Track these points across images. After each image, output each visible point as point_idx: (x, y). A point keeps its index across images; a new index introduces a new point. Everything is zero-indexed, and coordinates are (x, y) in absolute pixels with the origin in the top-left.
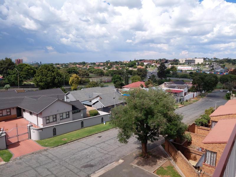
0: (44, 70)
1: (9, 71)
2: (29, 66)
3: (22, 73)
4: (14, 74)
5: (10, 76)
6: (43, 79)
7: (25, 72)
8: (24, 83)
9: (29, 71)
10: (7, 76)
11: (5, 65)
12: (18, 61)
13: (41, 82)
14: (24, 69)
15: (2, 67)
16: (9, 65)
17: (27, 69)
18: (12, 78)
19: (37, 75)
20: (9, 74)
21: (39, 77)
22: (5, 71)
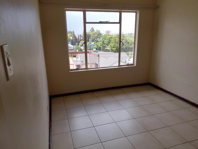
0: (117, 38)
1: (98, 39)
2: (110, 36)
3: (105, 40)
4: (101, 41)
5: (98, 43)
6: (115, 45)
7: (107, 40)
8: (106, 48)
9: (110, 39)
10: (96, 43)
11: (96, 35)
12: (107, 32)
13: (114, 47)
14: (107, 38)
15: (94, 37)
16: (98, 35)
17: (109, 38)
18: (99, 44)
19: (112, 42)
20: (98, 41)
21: (113, 44)
22: (95, 39)
